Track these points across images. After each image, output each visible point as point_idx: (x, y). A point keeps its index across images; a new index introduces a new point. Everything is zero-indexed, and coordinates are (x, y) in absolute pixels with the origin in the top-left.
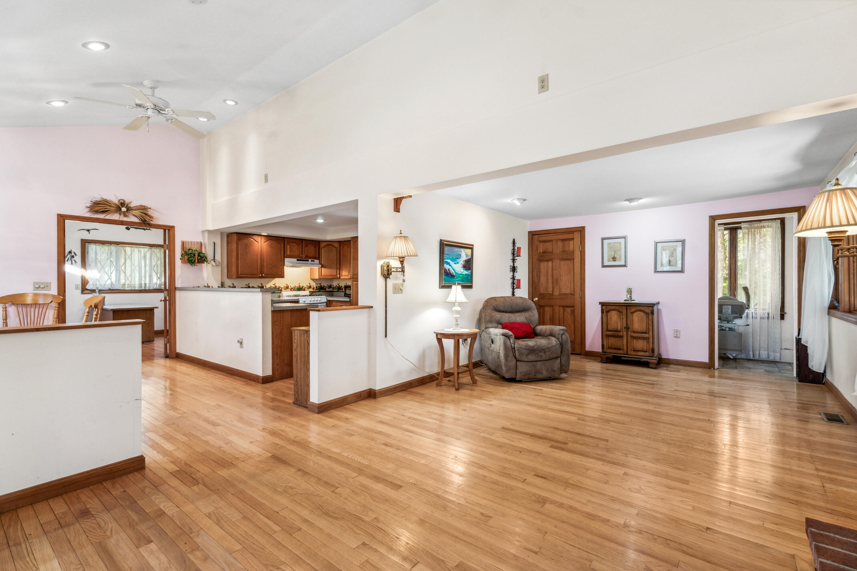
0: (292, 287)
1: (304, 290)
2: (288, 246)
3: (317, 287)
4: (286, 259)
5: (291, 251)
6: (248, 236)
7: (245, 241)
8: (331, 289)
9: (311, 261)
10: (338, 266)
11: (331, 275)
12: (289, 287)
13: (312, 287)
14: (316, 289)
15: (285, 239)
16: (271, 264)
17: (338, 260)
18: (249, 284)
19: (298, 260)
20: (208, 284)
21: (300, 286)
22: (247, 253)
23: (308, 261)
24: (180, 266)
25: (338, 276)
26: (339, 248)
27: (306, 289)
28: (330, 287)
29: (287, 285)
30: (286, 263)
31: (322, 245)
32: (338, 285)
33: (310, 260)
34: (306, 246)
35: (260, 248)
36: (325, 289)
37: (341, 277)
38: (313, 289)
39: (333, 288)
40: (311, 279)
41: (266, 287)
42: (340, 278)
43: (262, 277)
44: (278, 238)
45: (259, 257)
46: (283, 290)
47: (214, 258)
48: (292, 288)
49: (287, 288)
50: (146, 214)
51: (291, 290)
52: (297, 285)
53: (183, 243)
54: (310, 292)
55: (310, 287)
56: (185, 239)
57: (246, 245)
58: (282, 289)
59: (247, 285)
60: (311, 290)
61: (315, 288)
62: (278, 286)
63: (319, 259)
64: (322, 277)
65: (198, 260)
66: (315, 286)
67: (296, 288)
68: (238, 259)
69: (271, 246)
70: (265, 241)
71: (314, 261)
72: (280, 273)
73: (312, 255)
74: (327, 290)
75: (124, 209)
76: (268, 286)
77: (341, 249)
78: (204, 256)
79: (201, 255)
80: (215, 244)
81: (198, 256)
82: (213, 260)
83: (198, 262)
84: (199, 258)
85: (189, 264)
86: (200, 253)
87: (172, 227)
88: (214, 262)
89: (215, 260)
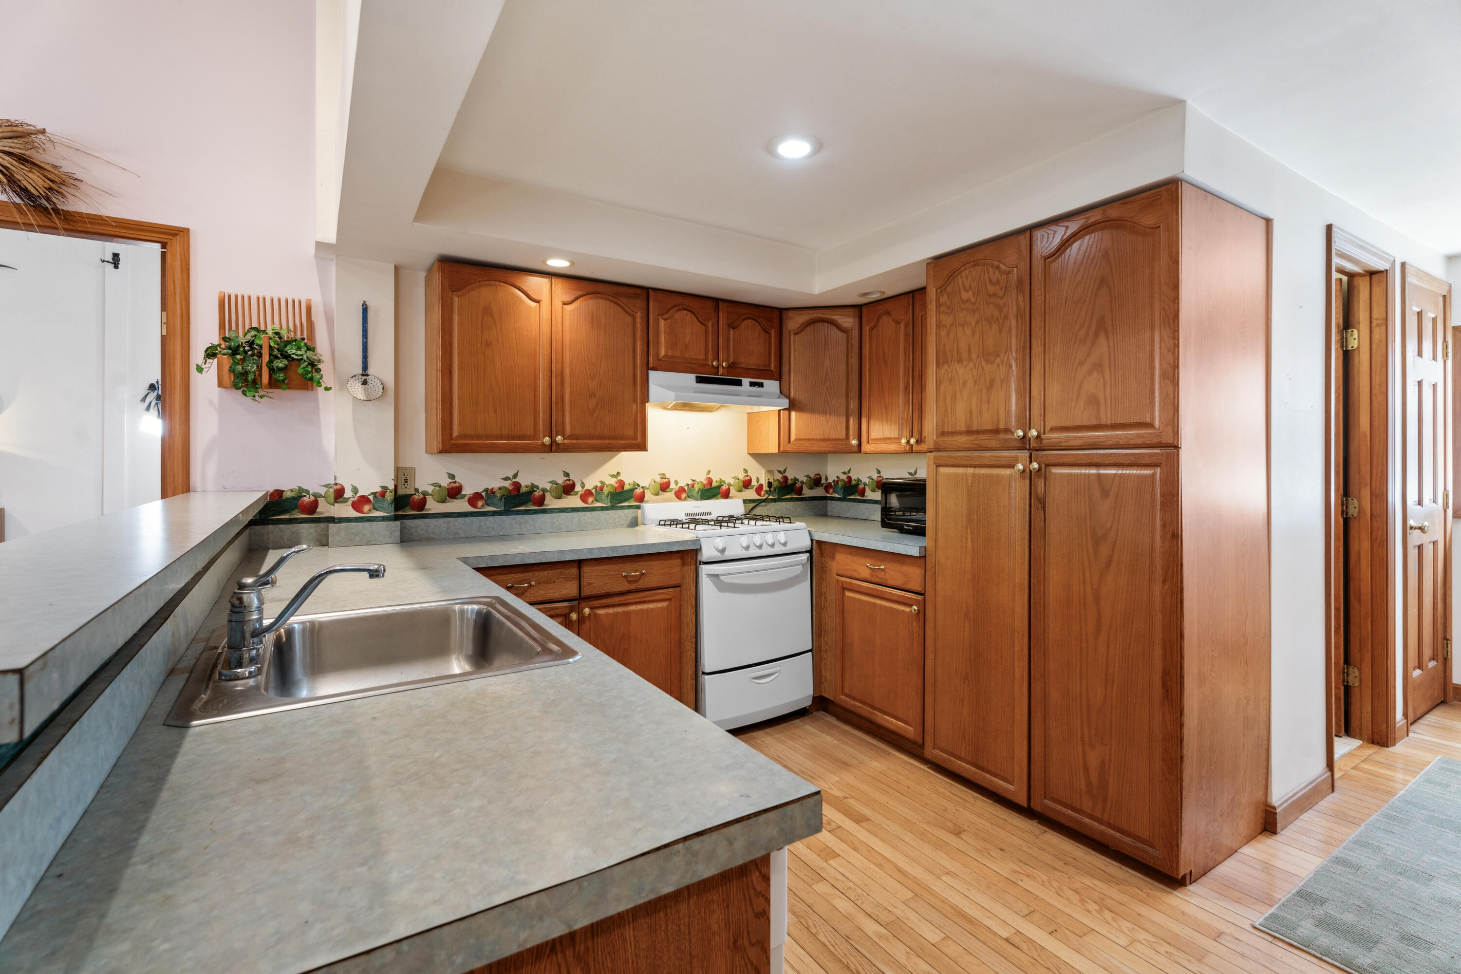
0: (682, 484)
1: (726, 495)
2: (662, 323)
3: (770, 484)
4: (652, 374)
5: (672, 345)
6: (499, 274)
7: (484, 294)
8: (819, 492)
9: (752, 384)
10: (854, 404)
11: (824, 440)
12: (672, 486)
13: (754, 483)
14: (768, 492)
15: (651, 293)
16: (592, 395)
17: (854, 377)
18: (515, 476)
19: (700, 380)
20: (335, 479)
21: (710, 481)
22: (488, 344)
23: (739, 383)
24: (216, 401)
25: (854, 442)
26: (855, 333)
27: (733, 491)
28: (816, 482)
29: (663, 476)
30: (653, 389)
31: (793, 323)
32: (844, 477)
33: (746, 381)
34: (732, 326)
35: (545, 328)
36: (800, 491)
37: (866, 447)
38: (759, 489)
39: (828, 487)
40: (750, 454)
41: (583, 485)
42: (860, 451)
43: (552, 448)
44: (626, 290)
45: (543, 362)
46: (648, 496)
47: (365, 367)
48: (682, 490)
49: (664, 487)
50: (22, 159)
51: (678, 495)
52: (702, 478)
53: (224, 304)
54: (745, 501)
55: (747, 484)
56: (233, 289)
57: (487, 311)
58: (643, 494)
59: (507, 479)
60: (751, 494)
61: (765, 488)
62: (629, 481)
63: (779, 378)
64: (789, 448)
65: (272, 370)
66: (764, 481)
67: (697, 487)
68: (450, 373)
69: (594, 321)
70: (568, 298)
71: (761, 385)
72: (630, 433)
73: (753, 360)
74: (807, 492)
76: (591, 483)
77: (866, 330)
78: (305, 357)
79: (291, 350)
80: (365, 309)
81: (273, 357)
82: (361, 376)
83: (274, 384)
84: (281, 365)
85: (237, 388)
86: (286, 346)
87: (176, 235)
88: (362, 384)
89: (365, 377)
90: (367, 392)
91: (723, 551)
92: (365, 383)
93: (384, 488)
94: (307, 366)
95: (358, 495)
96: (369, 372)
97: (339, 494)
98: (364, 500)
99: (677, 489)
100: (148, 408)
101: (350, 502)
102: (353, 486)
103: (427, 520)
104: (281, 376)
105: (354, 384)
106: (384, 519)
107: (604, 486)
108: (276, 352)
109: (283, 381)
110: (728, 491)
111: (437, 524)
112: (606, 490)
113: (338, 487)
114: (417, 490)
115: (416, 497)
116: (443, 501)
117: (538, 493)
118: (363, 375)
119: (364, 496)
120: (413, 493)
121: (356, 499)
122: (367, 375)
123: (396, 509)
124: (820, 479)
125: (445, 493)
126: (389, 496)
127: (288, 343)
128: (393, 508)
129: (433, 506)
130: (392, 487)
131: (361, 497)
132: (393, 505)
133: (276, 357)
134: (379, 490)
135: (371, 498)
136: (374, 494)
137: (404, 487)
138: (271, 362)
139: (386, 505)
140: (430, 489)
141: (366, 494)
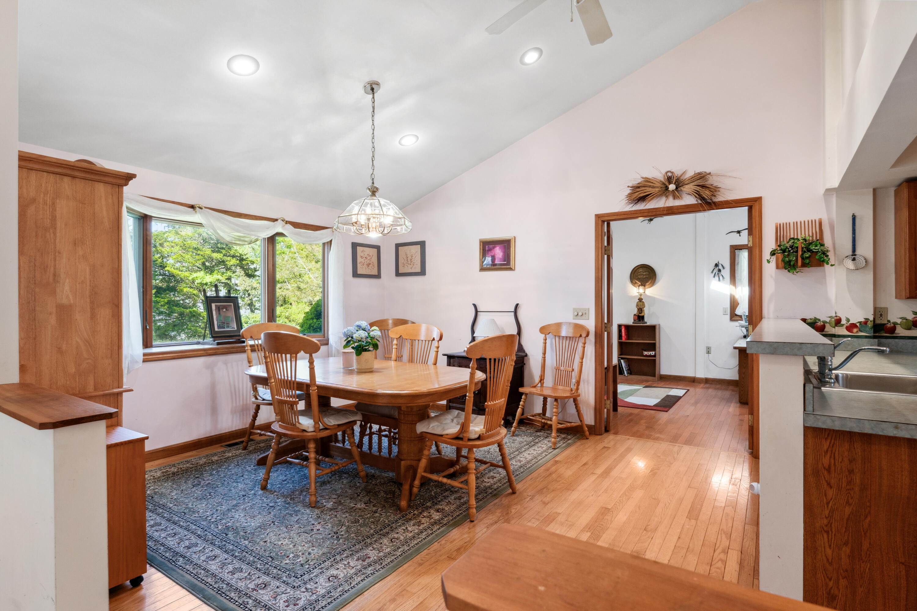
20: (836, 313)
24: (774, 275)
47: (854, 250)
50: (703, 186)
53: (777, 228)
56: (782, 220)
65: (803, 259)
75: (672, 187)
78: (820, 250)
79: (812, 247)
80: (854, 218)
81: (804, 252)
82: (851, 256)
83: (804, 265)
84: (807, 256)
85: (786, 269)
86: (809, 245)
87: (756, 201)
88: (852, 261)
90: (855, 265)
92: (854, 260)
93: (867, 320)
94: (821, 255)
95: (850, 323)
96: (857, 252)
97: (838, 322)
98: (854, 326)
100: (714, 277)
101: (845, 327)
102: (847, 318)
103: (896, 340)
104: (807, 261)
105: (847, 261)
106: (866, 337)
108: (805, 249)
109: (808, 264)
111: (904, 343)
113: (838, 318)
114: (889, 321)
115: (889, 325)
116: (909, 329)
119: (853, 324)
120: (886, 322)
121: (848, 325)
122: (855, 255)
123: (874, 332)
125: (911, 324)
126: (870, 324)
127: (810, 244)
128: (872, 331)
129: (900, 331)
130: (871, 318)
131: (851, 324)
132: (873, 329)
133: (805, 252)
134: (863, 320)
135: (858, 324)
136: (860, 323)
137: (879, 319)
138: (802, 254)
139: (868, 329)
140: (899, 321)
141: (855, 323)
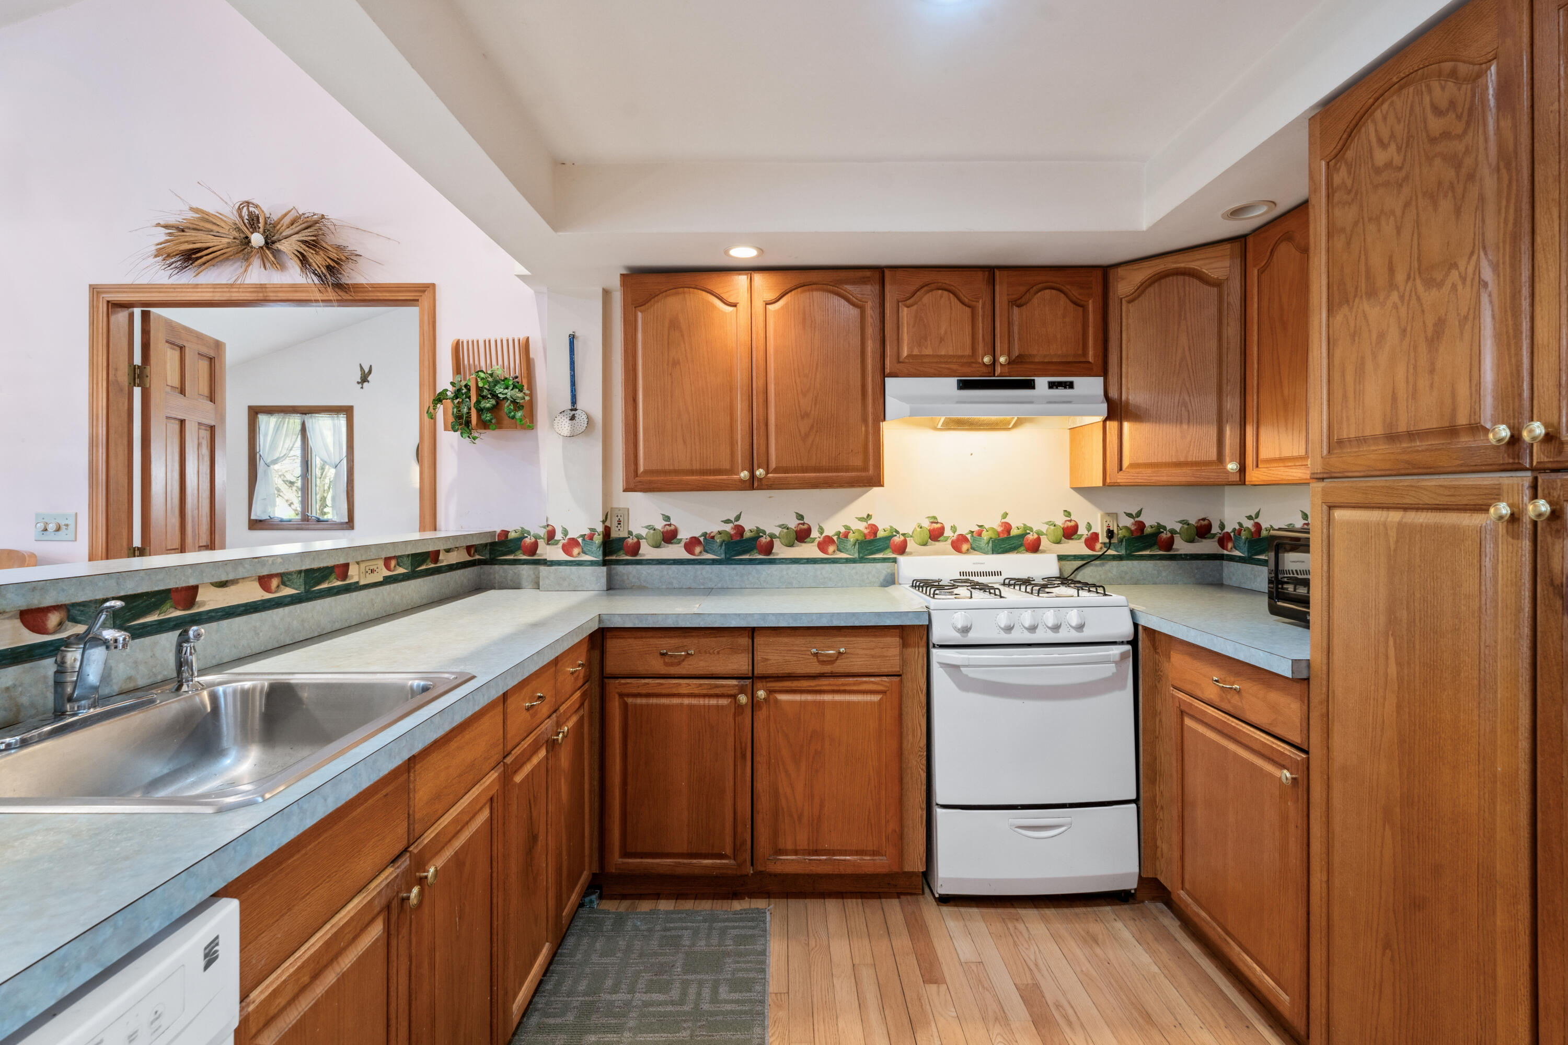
0: (963, 530)
1: (1035, 547)
2: (904, 312)
3: (1110, 534)
4: (889, 382)
5: (920, 340)
6: (687, 278)
7: (672, 304)
8: (1207, 546)
9: (1052, 385)
10: (1232, 404)
11: (1178, 465)
12: (948, 533)
13: (1082, 531)
14: (1109, 546)
15: (887, 273)
16: (805, 416)
17: (1233, 358)
18: (738, 518)
19: (964, 385)
20: (547, 519)
21: (1007, 528)
22: (676, 363)
23: (1030, 385)
25: (1232, 466)
26: (1235, 285)
27: (1045, 543)
28: (1203, 531)
29: (934, 520)
30: (891, 403)
31: (1124, 286)
32: (1249, 524)
33: (1042, 382)
34: (1017, 303)
35: (744, 337)
36: (1169, 544)
37: (1253, 475)
38: (1092, 540)
39: (1223, 540)
40: (1078, 490)
41: (821, 531)
42: (1242, 482)
43: (753, 484)
44: (851, 274)
45: (740, 377)
46: (911, 546)
47: (574, 401)
48: (962, 539)
49: (936, 535)
51: (958, 544)
52: (993, 523)
54: (1061, 558)
55: (1070, 533)
57: (674, 324)
58: (904, 543)
59: (727, 521)
60: (1077, 547)
61: (1103, 538)
62: (883, 527)
63: (1104, 372)
64: (1121, 478)
65: (480, 411)
66: (1099, 528)
67: (986, 535)
69: (805, 320)
70: (770, 296)
71: (1070, 385)
72: (857, 461)
73: (1056, 350)
74: (1181, 546)
75: (257, 239)
76: (832, 528)
77: (1254, 273)
78: (508, 397)
79: (499, 389)
80: (572, 340)
81: (481, 397)
82: (569, 412)
83: (484, 425)
84: (488, 405)
85: (455, 431)
86: (495, 385)
87: (424, 291)
88: (570, 420)
89: (573, 412)
90: (573, 427)
91: (966, 630)
92: (573, 418)
93: (593, 530)
94: (510, 405)
95: (568, 537)
96: (579, 405)
97: (551, 536)
98: (573, 542)
99: (954, 538)
101: (560, 545)
102: (563, 528)
103: (639, 567)
104: (487, 416)
105: (562, 420)
106: (592, 563)
107: (849, 532)
108: (485, 392)
109: (490, 421)
110: (1038, 541)
111: (649, 571)
112: (852, 537)
113: (550, 528)
114: (630, 533)
115: (630, 541)
116: (658, 546)
117: (764, 540)
118: (572, 410)
119: (573, 539)
120: (626, 535)
121: (566, 541)
122: (576, 410)
123: (605, 554)
124: (1209, 526)
125: (660, 537)
126: (598, 539)
127: (496, 382)
128: (601, 552)
129: (647, 551)
130: (600, 528)
131: (570, 539)
132: (601, 549)
133: (484, 397)
134: (587, 532)
135: (580, 540)
136: (583, 536)
137: (617, 529)
138: (478, 402)
139: (594, 549)
140: (644, 532)
141: (575, 537)
